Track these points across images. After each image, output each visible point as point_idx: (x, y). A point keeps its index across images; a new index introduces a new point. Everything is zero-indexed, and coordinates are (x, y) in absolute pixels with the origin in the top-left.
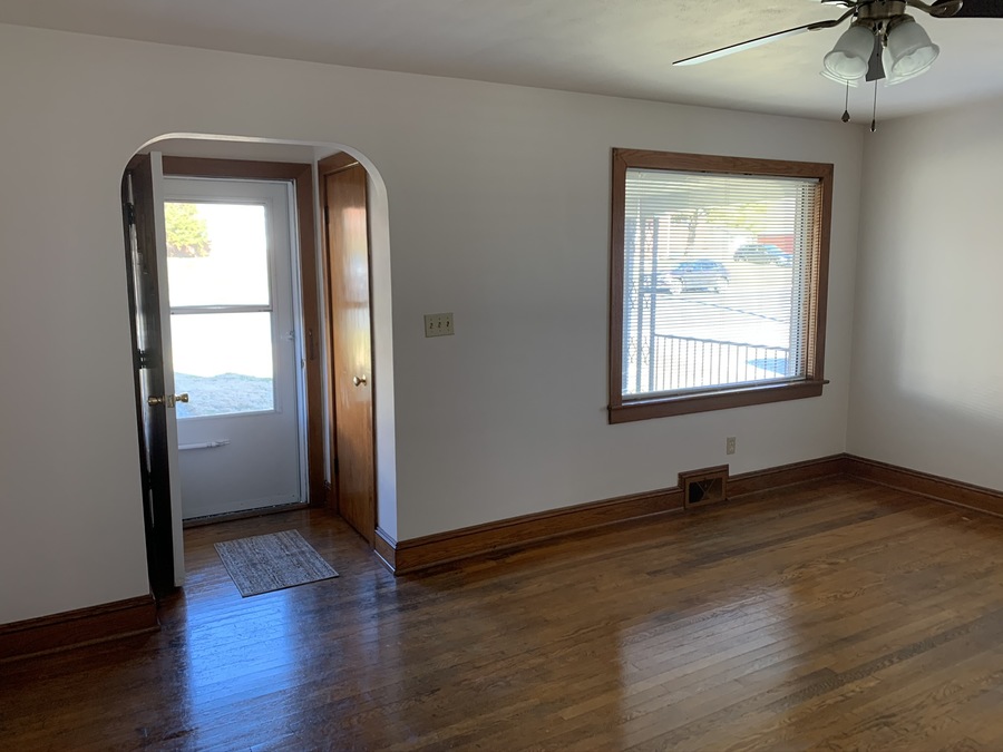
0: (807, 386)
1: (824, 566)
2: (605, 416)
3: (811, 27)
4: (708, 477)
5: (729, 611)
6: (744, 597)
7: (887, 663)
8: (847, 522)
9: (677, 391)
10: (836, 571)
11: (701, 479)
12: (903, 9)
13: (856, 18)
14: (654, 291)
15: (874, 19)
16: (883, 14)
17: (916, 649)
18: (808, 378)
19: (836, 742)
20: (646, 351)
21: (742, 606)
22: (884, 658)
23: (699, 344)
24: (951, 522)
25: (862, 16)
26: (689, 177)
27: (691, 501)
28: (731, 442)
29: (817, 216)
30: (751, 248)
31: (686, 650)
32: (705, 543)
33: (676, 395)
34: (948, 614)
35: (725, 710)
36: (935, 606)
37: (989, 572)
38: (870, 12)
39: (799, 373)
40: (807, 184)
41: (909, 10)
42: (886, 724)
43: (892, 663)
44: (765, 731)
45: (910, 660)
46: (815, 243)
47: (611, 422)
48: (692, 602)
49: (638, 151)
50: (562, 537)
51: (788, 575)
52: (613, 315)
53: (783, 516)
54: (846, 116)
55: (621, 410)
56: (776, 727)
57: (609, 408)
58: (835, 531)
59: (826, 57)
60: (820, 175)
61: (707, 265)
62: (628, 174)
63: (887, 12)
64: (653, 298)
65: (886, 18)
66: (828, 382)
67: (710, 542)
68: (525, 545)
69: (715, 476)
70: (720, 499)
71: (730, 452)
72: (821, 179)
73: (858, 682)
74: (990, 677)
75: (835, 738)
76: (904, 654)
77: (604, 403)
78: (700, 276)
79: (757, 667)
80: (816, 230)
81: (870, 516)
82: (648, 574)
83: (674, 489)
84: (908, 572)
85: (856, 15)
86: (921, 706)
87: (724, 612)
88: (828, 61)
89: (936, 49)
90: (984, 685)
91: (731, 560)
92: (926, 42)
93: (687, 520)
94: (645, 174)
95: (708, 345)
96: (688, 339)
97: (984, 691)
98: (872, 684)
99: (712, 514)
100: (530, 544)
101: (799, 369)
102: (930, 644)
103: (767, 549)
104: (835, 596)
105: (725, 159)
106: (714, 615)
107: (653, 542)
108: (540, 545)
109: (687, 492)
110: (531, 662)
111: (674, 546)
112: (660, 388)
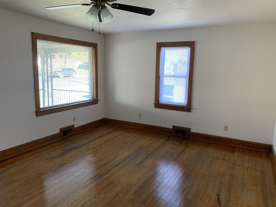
0: (94, 101)
1: (99, 147)
2: (35, 114)
3: (83, 5)
4: (68, 129)
5: (73, 165)
6: (78, 160)
7: (113, 169)
8: (105, 135)
9: (58, 105)
10: (101, 148)
11: (66, 129)
12: (105, 4)
13: (93, 4)
14: (52, 77)
15: (98, 6)
16: (100, 5)
17: (119, 164)
18: (94, 99)
19: (100, 192)
20: (50, 94)
21: (77, 162)
22: (112, 168)
23: (63, 91)
24: (127, 132)
25: (95, 4)
26: (57, 43)
27: (63, 136)
28: (74, 118)
29: (94, 57)
30: (82, 65)
31: (60, 179)
32: (68, 147)
33: (58, 106)
34: (126, 154)
35: (71, 192)
36: (124, 152)
37: (135, 142)
38: (97, 3)
39: (92, 98)
40: (91, 48)
41: (106, 5)
42: (112, 184)
43: (114, 168)
44: (82, 195)
45: (118, 167)
46: (94, 64)
47: (37, 116)
48: (63, 165)
49: (40, 34)
50: (21, 154)
51: (90, 152)
52: (36, 83)
53: (89, 136)
54: (93, 30)
55: (40, 112)
56: (85, 193)
57: (36, 112)
58: (102, 138)
59: (86, 13)
60: (94, 46)
61: (70, 69)
62: (37, 40)
63: (101, 4)
64: (52, 79)
65: (101, 6)
66: (99, 100)
67: (69, 147)
68: (8, 159)
69: (71, 128)
70: (72, 134)
71: (74, 121)
72: (94, 47)
73: (105, 175)
74: (134, 166)
75: (100, 191)
76: (116, 166)
77: (34, 110)
78: (68, 73)
79: (81, 178)
80: (94, 61)
81: (110, 133)
82: (50, 159)
83: (58, 133)
84: (118, 145)
85: (94, 4)
86: (120, 177)
87: (72, 165)
88: (87, 14)
89: (112, 16)
90: (133, 169)
91: (75, 150)
92: (110, 14)
93: (63, 141)
94: (43, 41)
95: (66, 92)
96: (60, 90)
97: (133, 170)
98: (109, 175)
99: (70, 139)
100: (9, 158)
101: (92, 97)
102: (122, 162)
103: (85, 146)
104: (101, 155)
105: (68, 39)
106: (69, 167)
107: (52, 150)
108: (12, 158)
109: (62, 133)
110: (9, 195)
111: (59, 149)
112: (55, 104)
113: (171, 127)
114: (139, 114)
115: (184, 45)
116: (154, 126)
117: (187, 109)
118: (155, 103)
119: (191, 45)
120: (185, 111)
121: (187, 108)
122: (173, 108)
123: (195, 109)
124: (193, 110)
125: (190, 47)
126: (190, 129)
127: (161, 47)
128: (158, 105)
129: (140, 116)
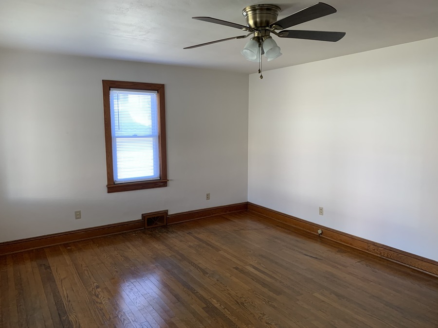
113: (140, 218)
114: (76, 212)
115: (150, 88)
116: (109, 225)
117: (162, 184)
118: (108, 185)
119: (159, 89)
120: (160, 186)
121: (161, 182)
122: (141, 187)
123: (171, 180)
124: (169, 183)
125: (158, 92)
126: (167, 211)
127: (110, 88)
128: (114, 187)
129: (78, 215)
